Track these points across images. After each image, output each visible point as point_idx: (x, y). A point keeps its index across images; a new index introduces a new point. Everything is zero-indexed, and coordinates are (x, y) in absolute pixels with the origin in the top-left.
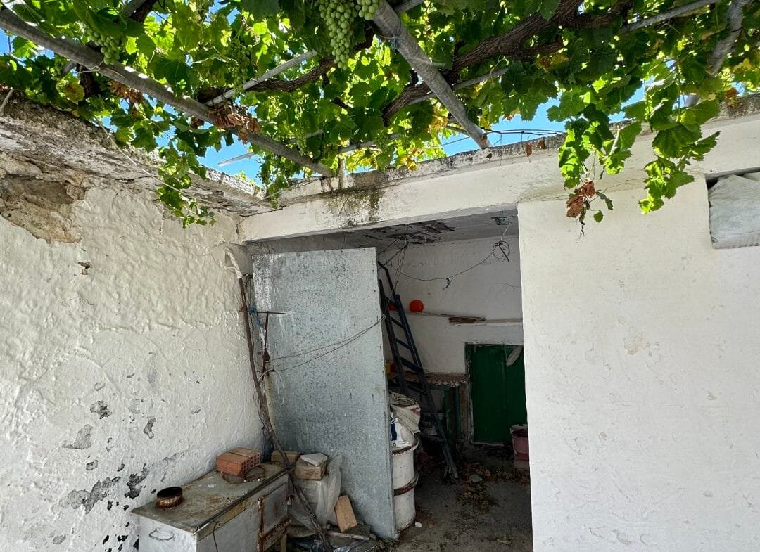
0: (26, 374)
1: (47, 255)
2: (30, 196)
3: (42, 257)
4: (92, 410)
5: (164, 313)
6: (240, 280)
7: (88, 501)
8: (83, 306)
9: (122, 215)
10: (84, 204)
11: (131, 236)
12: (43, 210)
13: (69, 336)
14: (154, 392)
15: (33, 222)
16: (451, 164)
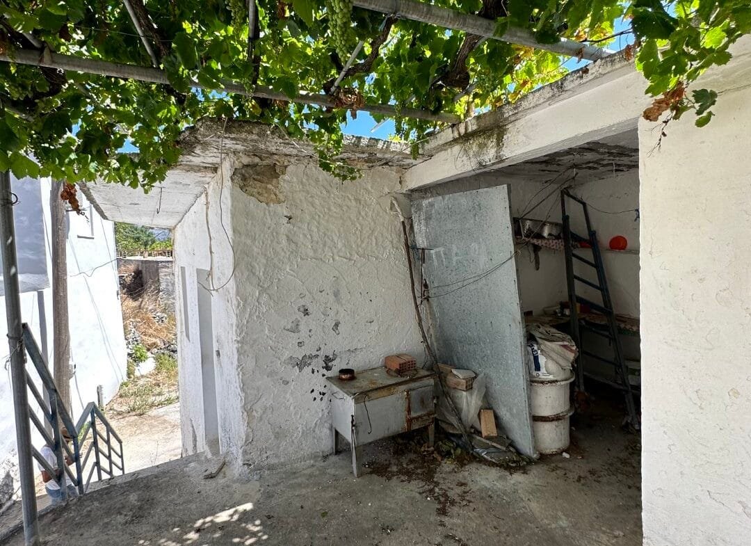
0: (261, 284)
1: (267, 212)
2: (256, 177)
3: (265, 213)
4: (299, 310)
5: (343, 249)
6: (403, 222)
7: (301, 364)
8: (289, 244)
9: (311, 181)
10: (286, 177)
11: (317, 195)
12: (263, 184)
13: (283, 263)
14: (338, 304)
15: (258, 193)
16: (562, 87)
